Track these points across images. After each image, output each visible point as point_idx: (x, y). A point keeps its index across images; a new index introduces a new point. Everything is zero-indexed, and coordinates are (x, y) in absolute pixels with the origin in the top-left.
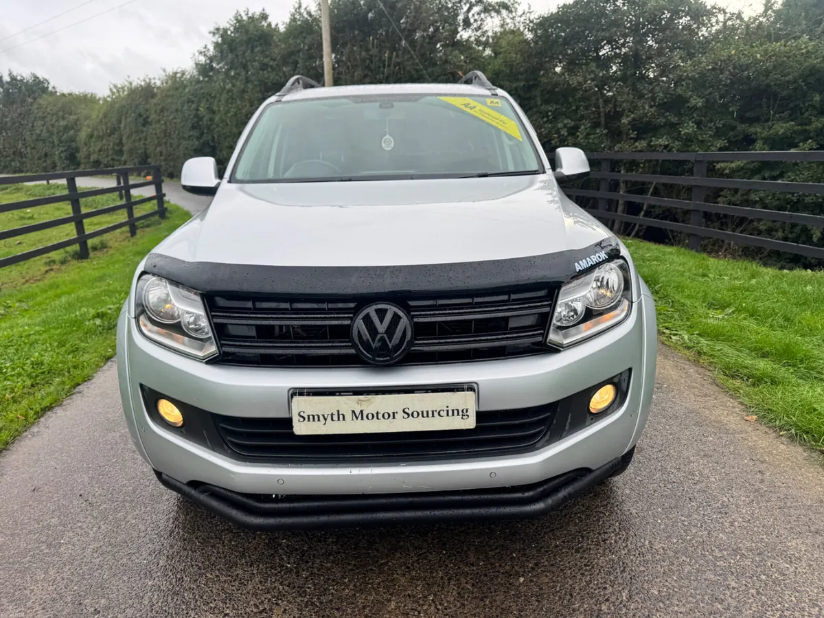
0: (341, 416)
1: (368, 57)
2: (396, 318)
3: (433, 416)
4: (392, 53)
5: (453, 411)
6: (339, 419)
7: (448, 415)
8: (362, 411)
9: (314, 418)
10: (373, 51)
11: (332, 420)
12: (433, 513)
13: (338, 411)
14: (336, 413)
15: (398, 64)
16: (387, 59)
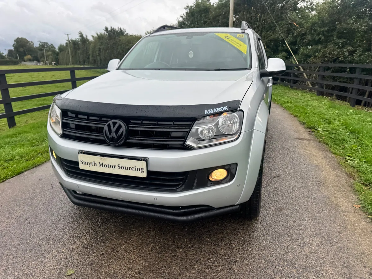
0: (95, 164)
1: (250, 17)
2: (120, 127)
3: (129, 170)
4: (262, 15)
5: (137, 168)
6: (94, 165)
7: (135, 170)
8: (102, 163)
10: (253, 14)
11: (92, 165)
13: (94, 162)
14: (93, 162)
16: (259, 18)
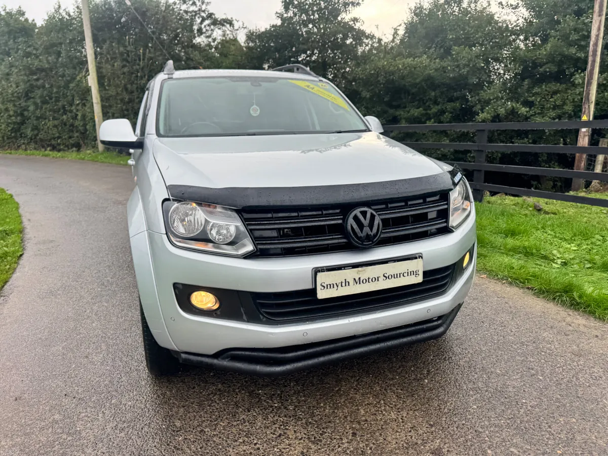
0: (347, 283)
1: (125, 51)
2: (373, 216)
3: (400, 277)
4: (146, 50)
5: (411, 272)
6: (346, 285)
7: (408, 275)
8: (360, 278)
9: (331, 286)
10: (129, 47)
11: (342, 286)
12: (386, 344)
13: (345, 280)
14: (344, 281)
15: (151, 58)
16: (141, 54)
